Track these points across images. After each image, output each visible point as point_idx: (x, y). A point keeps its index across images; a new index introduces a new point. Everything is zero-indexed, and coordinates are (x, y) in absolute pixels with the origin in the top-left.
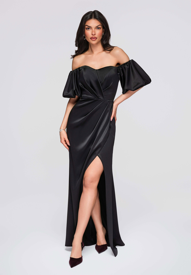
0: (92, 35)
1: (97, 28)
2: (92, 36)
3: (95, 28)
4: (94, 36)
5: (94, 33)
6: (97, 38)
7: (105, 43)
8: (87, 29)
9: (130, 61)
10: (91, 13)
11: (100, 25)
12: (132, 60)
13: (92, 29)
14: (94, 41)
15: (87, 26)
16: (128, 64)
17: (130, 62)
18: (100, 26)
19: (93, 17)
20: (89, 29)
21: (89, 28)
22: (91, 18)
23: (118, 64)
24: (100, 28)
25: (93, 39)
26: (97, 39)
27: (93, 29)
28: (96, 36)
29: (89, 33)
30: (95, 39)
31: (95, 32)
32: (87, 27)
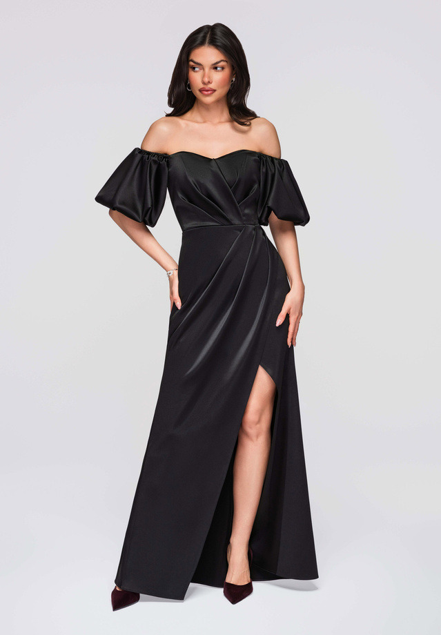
0: (204, 83)
1: (215, 67)
2: (201, 86)
3: (211, 68)
4: (205, 86)
5: (206, 80)
6: (215, 91)
7: (234, 104)
8: (192, 68)
10: (206, 30)
11: (222, 61)
13: (204, 69)
14: (208, 95)
15: (192, 61)
18: (222, 64)
19: (208, 41)
24: (223, 68)
25: (206, 93)
26: (216, 93)
27: (207, 70)
28: (212, 86)
29: (196, 78)
30: (209, 92)
31: (209, 77)
32: (192, 64)
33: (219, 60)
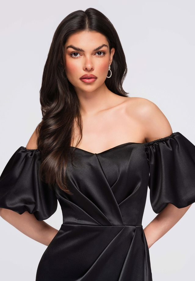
0: (86, 69)
1: (98, 52)
2: (83, 73)
4: (89, 74)
5: (89, 66)
6: (96, 78)
8: (71, 54)
9: (173, 135)
10: (81, 14)
11: (104, 45)
12: (178, 133)
13: (84, 55)
14: (89, 84)
15: (71, 47)
16: (168, 142)
17: (175, 137)
18: (104, 49)
19: (87, 26)
20: (76, 54)
21: (78, 52)
22: (81, 27)
23: (146, 140)
24: (104, 53)
25: (87, 81)
26: (97, 81)
27: (88, 56)
28: (94, 73)
29: (76, 65)
30: (91, 80)
31: (92, 63)
32: (71, 50)
33: (101, 45)
